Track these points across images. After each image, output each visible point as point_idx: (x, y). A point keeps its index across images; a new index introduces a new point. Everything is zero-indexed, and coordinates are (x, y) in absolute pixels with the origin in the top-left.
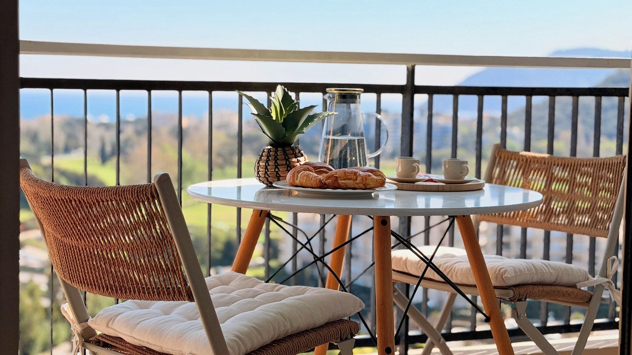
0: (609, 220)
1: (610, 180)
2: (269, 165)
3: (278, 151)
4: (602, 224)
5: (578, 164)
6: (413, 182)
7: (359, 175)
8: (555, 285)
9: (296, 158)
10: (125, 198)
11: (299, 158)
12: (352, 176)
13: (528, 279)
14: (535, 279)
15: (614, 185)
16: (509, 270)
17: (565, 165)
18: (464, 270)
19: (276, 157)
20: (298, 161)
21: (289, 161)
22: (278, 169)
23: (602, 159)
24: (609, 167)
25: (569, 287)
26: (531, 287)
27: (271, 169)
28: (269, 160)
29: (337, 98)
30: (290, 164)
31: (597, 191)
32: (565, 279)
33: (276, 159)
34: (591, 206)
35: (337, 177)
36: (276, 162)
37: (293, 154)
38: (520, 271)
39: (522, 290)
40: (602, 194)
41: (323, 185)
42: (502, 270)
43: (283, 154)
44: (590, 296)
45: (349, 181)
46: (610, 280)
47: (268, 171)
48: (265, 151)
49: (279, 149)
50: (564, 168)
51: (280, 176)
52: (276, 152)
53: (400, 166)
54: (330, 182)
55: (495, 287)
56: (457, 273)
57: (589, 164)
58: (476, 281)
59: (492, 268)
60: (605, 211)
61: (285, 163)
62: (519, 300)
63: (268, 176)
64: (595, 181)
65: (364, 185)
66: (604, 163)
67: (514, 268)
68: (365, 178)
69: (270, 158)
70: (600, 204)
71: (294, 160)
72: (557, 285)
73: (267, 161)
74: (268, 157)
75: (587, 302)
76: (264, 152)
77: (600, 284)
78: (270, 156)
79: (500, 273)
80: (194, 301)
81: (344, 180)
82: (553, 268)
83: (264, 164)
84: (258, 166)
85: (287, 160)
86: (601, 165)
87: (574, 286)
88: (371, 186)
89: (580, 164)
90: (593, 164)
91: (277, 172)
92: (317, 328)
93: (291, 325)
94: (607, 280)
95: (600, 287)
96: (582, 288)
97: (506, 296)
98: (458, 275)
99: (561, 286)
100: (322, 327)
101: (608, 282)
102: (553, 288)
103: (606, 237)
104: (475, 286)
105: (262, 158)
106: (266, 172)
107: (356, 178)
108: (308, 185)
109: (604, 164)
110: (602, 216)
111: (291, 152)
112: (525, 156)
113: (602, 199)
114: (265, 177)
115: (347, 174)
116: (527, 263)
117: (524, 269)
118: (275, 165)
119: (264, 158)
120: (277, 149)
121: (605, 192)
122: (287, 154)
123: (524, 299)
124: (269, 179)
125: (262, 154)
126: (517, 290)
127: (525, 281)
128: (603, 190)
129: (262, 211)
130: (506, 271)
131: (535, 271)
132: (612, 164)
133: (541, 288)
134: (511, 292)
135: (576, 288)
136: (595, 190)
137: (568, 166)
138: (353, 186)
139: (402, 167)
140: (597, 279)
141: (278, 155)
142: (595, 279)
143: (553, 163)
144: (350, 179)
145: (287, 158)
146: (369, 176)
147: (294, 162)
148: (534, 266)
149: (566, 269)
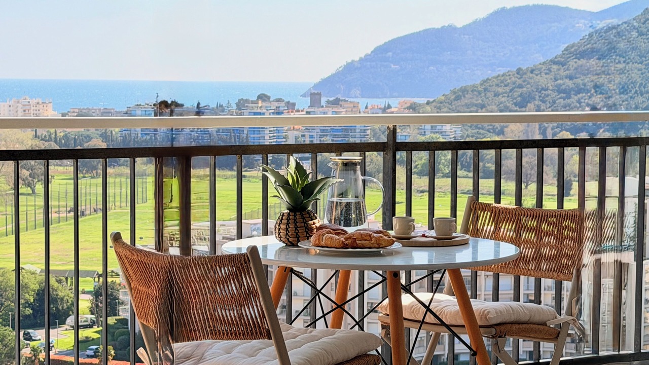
0: (573, 266)
1: (573, 229)
2: (289, 227)
3: (297, 215)
4: (567, 269)
5: (545, 215)
6: (409, 239)
7: (373, 236)
8: (529, 324)
9: (311, 221)
10: (223, 264)
11: (314, 221)
12: (368, 238)
13: (507, 319)
14: (513, 319)
15: (577, 234)
16: (491, 311)
17: (533, 216)
18: (452, 313)
19: (295, 220)
20: (314, 223)
21: (307, 224)
22: (298, 230)
23: (566, 210)
24: (572, 219)
25: (540, 325)
26: (509, 326)
27: (291, 231)
28: (289, 223)
29: (340, 165)
30: (307, 226)
31: (562, 239)
32: (537, 318)
33: (295, 222)
34: (557, 253)
35: (355, 239)
36: (296, 225)
37: (309, 217)
38: (501, 312)
39: (502, 328)
40: (566, 242)
41: (345, 246)
42: (486, 312)
43: (301, 217)
44: (558, 333)
45: (366, 242)
46: (575, 318)
47: (289, 232)
48: (285, 215)
49: (297, 213)
50: (532, 219)
51: (299, 237)
52: (295, 216)
53: (398, 225)
54: (348, 243)
55: (481, 327)
56: (446, 315)
57: (555, 215)
58: (465, 321)
59: (477, 310)
60: (570, 257)
61: (303, 225)
62: (500, 337)
63: (289, 236)
64: (560, 231)
65: (378, 244)
66: (567, 214)
67: (495, 309)
68: (378, 239)
69: (290, 221)
70: (565, 251)
71: (311, 222)
72: (531, 323)
73: (288, 224)
74: (288, 220)
75: (556, 338)
76: (283, 215)
77: (566, 322)
78: (290, 220)
79: (484, 315)
80: (271, 339)
81: (360, 241)
82: (527, 309)
83: (285, 227)
84: (279, 229)
85: (305, 223)
86: (565, 216)
87: (544, 324)
88: (384, 245)
89: (547, 215)
90: (558, 215)
91: (297, 233)
92: (350, 360)
93: (332, 357)
94: (572, 318)
95: (567, 324)
96: (551, 326)
97: (490, 333)
98: (447, 317)
99: (534, 324)
100: (353, 360)
101: (573, 319)
102: (528, 326)
103: (571, 281)
104: (463, 326)
105: (283, 221)
106: (287, 234)
107: (371, 239)
108: (333, 246)
109: (568, 216)
110: (567, 262)
111: (308, 215)
112: (498, 208)
113: (567, 246)
114: (286, 237)
115: (363, 236)
116: (506, 305)
117: (503, 310)
118: (295, 227)
119: (285, 221)
120: (295, 213)
121: (569, 240)
122: (304, 218)
123: (503, 336)
124: (290, 239)
125: (282, 217)
126: (498, 328)
127: (504, 321)
128: (567, 238)
129: (286, 267)
130: (489, 312)
131: (512, 311)
132: (575, 216)
133: (517, 326)
134: (494, 330)
135: (546, 325)
136: (560, 239)
137: (536, 217)
138: (369, 246)
139: (399, 226)
140: (564, 317)
141: (297, 219)
142: (562, 317)
143: (523, 214)
144: (365, 240)
145: (305, 221)
146: (381, 237)
147: (311, 224)
148: (511, 307)
149: (537, 309)
